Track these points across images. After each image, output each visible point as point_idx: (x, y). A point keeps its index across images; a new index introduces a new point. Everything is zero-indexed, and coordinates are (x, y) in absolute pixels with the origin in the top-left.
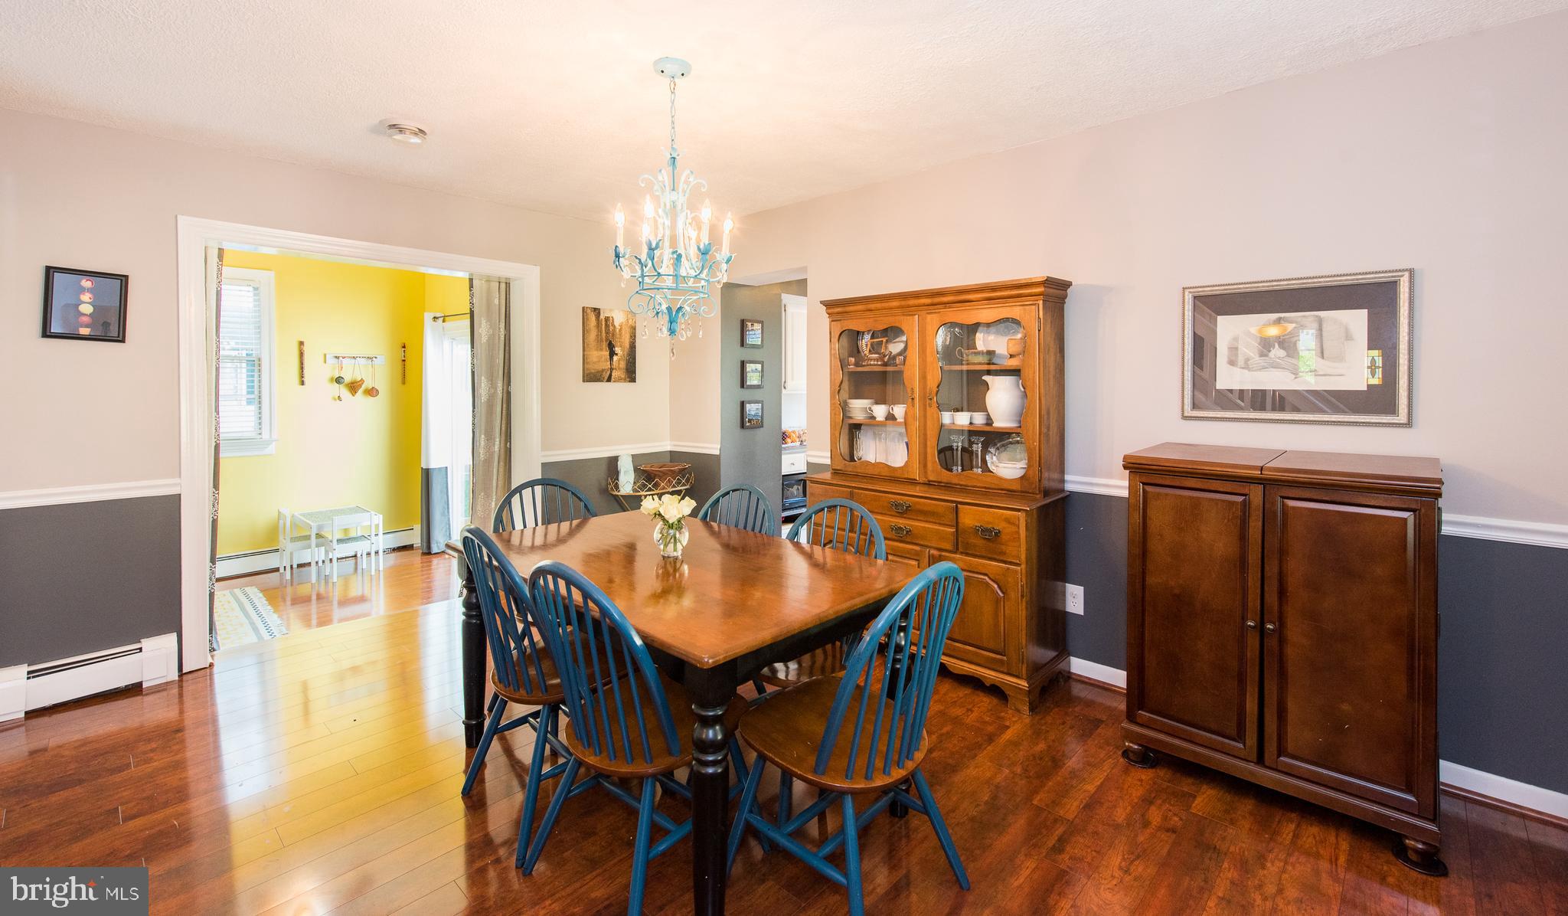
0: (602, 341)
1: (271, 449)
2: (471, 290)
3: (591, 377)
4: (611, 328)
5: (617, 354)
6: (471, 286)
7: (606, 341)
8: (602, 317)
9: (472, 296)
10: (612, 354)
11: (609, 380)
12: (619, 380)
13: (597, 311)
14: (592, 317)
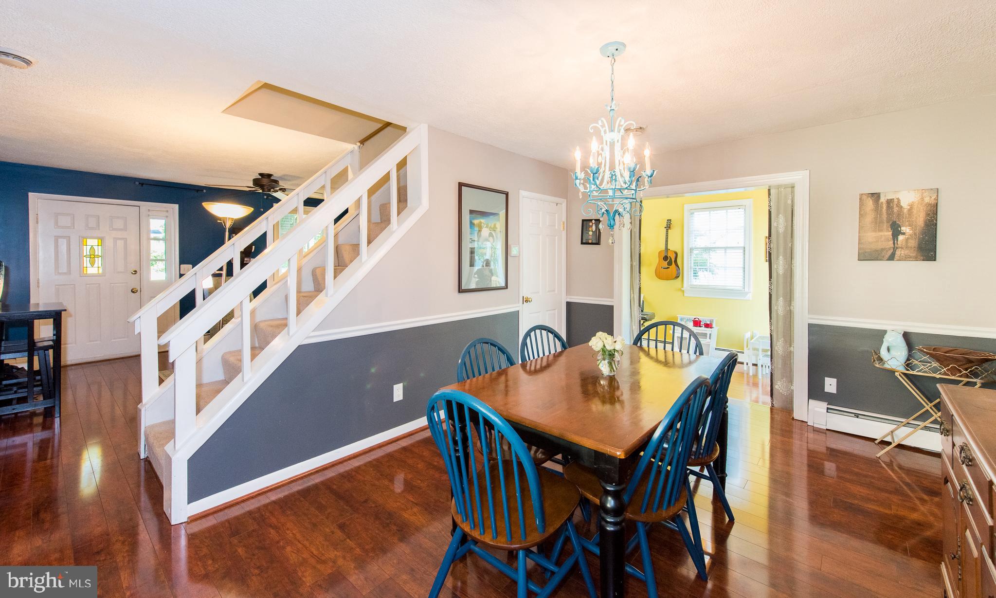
0: (881, 222)
1: (749, 296)
2: (769, 197)
3: (867, 255)
4: (896, 209)
5: (904, 234)
6: (769, 194)
7: (888, 222)
8: (883, 199)
9: (770, 201)
10: (896, 232)
11: (891, 258)
12: (906, 258)
13: (876, 196)
14: (870, 203)
